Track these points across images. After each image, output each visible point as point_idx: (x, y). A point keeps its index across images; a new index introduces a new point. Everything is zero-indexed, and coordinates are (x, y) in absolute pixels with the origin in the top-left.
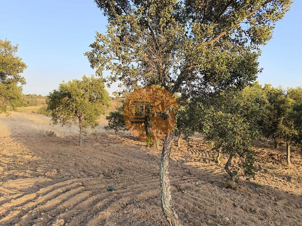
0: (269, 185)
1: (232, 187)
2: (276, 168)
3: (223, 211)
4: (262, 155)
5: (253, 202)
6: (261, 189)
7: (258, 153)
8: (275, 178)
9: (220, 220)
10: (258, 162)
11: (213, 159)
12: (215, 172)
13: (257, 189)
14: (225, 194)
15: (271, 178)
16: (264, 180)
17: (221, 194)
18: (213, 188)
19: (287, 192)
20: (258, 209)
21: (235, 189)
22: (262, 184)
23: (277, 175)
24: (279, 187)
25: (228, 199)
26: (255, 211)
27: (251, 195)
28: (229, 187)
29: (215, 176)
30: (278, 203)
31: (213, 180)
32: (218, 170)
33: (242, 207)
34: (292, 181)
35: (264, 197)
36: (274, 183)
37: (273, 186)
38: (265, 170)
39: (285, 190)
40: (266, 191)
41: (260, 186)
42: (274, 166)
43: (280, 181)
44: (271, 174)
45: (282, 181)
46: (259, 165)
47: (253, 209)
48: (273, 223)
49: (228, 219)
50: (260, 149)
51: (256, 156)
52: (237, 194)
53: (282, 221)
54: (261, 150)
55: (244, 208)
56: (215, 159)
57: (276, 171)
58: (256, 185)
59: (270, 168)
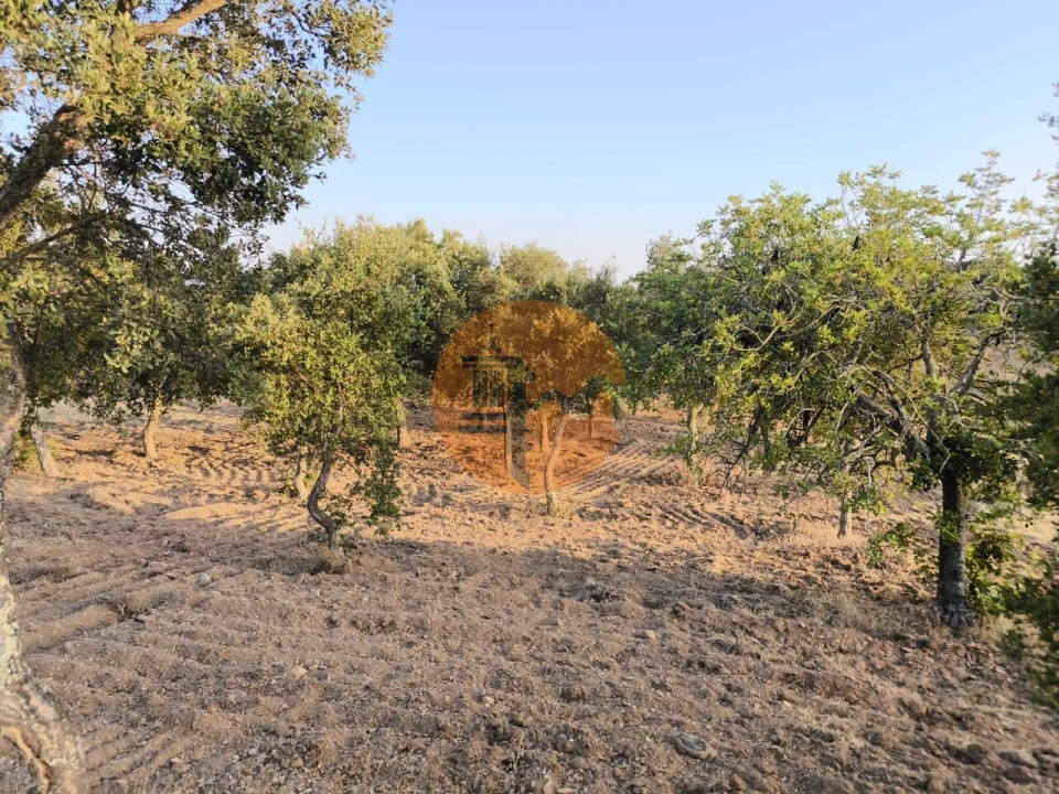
0: (450, 539)
1: (329, 567)
2: (475, 488)
3: (289, 649)
4: (441, 455)
5: (393, 598)
6: (424, 554)
7: (431, 448)
8: (470, 515)
9: (274, 682)
10: (429, 477)
11: (280, 485)
12: (282, 530)
13: (411, 557)
14: (305, 594)
15: (459, 518)
16: (439, 528)
17: (292, 597)
18: (267, 583)
19: (494, 551)
20: (403, 616)
21: (339, 571)
22: (430, 539)
23: (476, 506)
24: (476, 541)
25: (312, 608)
26: (392, 623)
27: (390, 579)
28: (322, 566)
29: (282, 540)
30: (462, 585)
31: (271, 556)
32: (297, 518)
33: (354, 623)
34: (513, 516)
35: (429, 576)
36: (463, 530)
37: (459, 540)
38: (446, 498)
39: (490, 544)
40: (438, 558)
41: (423, 547)
42: (471, 482)
43: (482, 521)
44: (462, 505)
45: (487, 519)
46: (431, 486)
47: (388, 619)
48: (440, 646)
49: (304, 671)
50: (437, 437)
51: (426, 458)
52: (345, 585)
53: (465, 635)
54: (440, 438)
55: (360, 623)
56: (290, 483)
57: (477, 496)
58: (411, 547)
59: (461, 490)
